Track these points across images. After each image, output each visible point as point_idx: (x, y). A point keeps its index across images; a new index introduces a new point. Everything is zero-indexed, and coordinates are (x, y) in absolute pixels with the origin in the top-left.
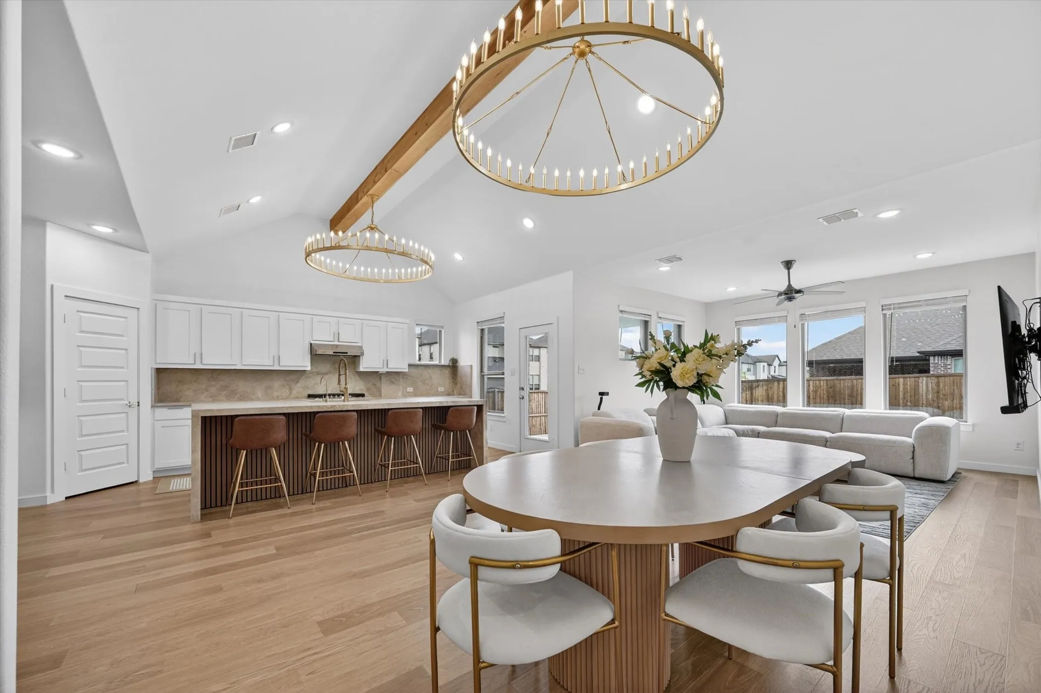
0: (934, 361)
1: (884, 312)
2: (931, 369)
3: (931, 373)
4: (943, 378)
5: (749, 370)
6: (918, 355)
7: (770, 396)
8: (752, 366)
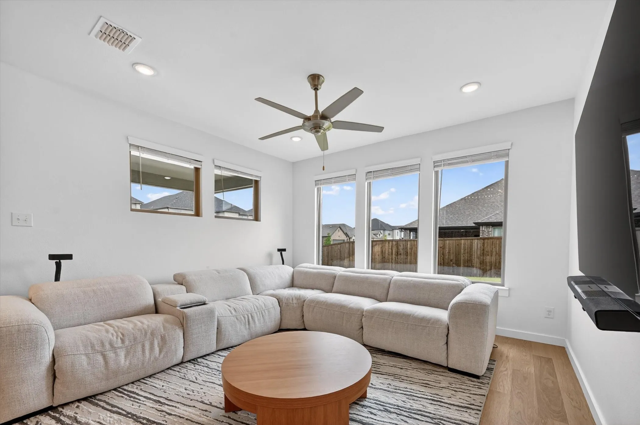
0: (482, 229)
1: (436, 169)
2: (481, 234)
3: (481, 236)
4: (487, 240)
5: (389, 234)
6: (474, 225)
7: (384, 251)
8: (391, 231)
